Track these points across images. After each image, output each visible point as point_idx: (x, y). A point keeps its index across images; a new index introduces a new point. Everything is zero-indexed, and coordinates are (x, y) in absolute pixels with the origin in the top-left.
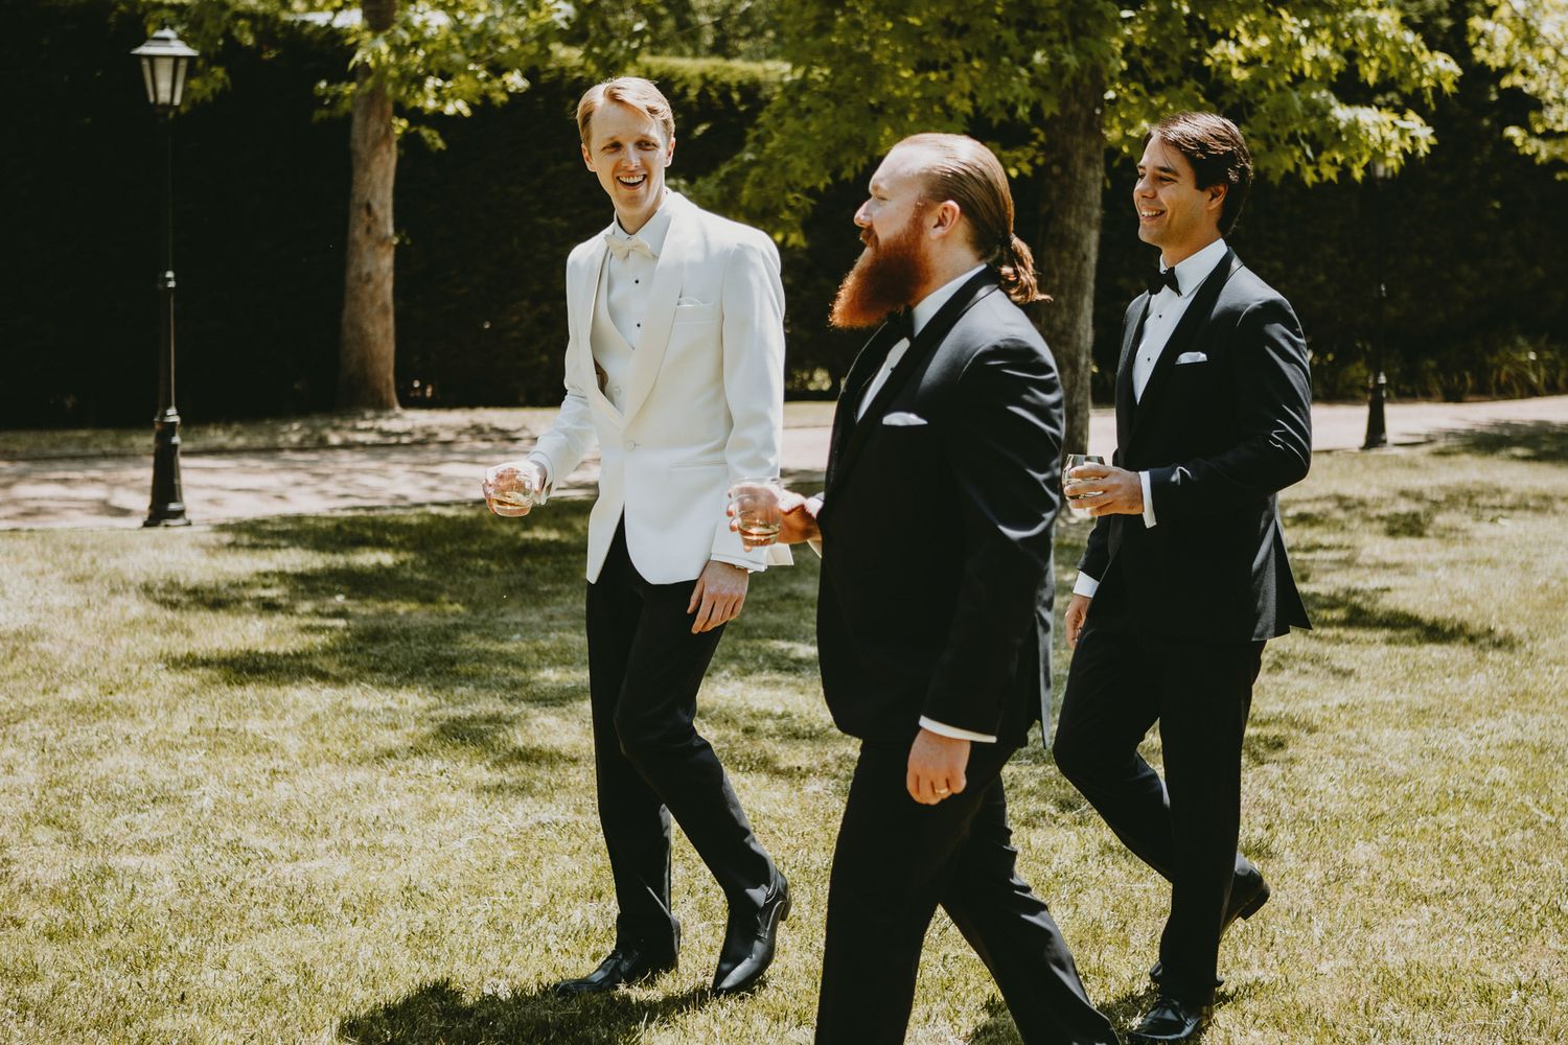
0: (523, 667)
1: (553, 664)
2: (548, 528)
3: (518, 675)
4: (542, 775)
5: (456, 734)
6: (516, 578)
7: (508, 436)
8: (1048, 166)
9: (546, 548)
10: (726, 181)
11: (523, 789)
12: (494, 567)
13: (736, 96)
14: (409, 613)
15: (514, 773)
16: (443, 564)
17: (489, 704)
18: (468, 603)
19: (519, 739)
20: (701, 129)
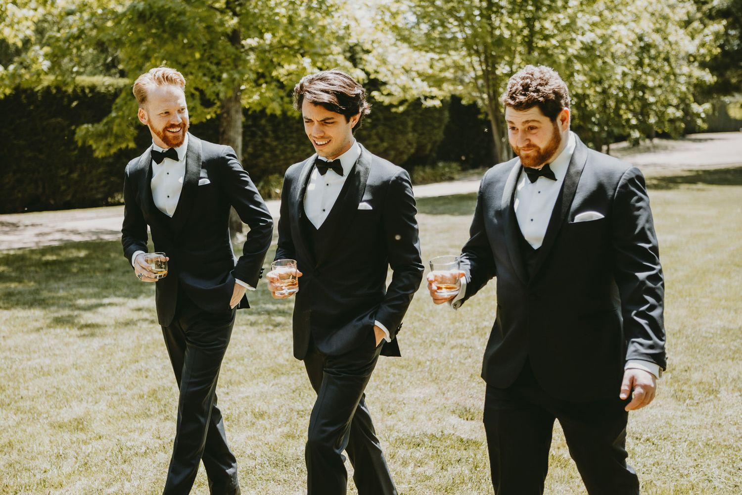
0: (71, 300)
1: (80, 298)
2: (52, 255)
3: (70, 303)
4: (97, 330)
5: (59, 321)
6: (48, 273)
7: (15, 226)
8: (222, 114)
9: (54, 263)
10: (107, 124)
11: (92, 335)
12: (38, 269)
13: (87, 91)
14: (16, 287)
15: (86, 331)
16: (19, 269)
17: (65, 312)
18: (35, 281)
19: (83, 322)
20: (75, 104)
